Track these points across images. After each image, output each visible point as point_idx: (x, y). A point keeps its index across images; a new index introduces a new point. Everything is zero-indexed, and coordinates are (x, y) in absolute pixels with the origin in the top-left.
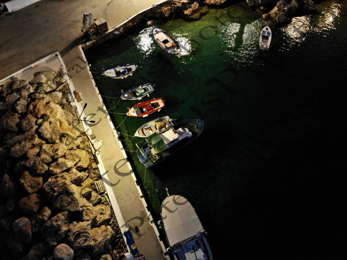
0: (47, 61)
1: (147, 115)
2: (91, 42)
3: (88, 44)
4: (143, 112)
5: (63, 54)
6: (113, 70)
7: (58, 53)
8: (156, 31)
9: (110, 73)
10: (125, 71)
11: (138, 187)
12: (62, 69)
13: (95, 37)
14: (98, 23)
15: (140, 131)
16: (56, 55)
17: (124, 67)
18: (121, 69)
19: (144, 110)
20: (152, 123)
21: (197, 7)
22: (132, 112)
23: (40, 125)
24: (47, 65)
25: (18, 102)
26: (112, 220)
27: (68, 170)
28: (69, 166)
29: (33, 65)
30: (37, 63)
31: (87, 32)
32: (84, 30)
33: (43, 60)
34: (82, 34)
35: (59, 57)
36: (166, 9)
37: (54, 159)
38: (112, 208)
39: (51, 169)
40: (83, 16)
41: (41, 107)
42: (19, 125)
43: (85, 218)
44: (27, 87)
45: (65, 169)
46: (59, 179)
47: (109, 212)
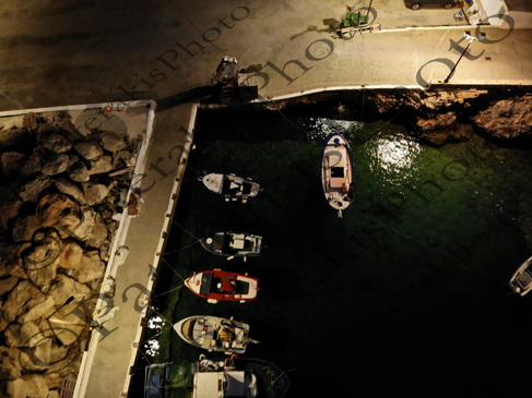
4: (214, 290)
6: (219, 178)
8: (337, 140)
9: (213, 182)
15: (187, 326)
22: (195, 283)
23: (36, 245)
29: (103, 105)
30: (113, 105)
35: (152, 111)
36: (384, 100)
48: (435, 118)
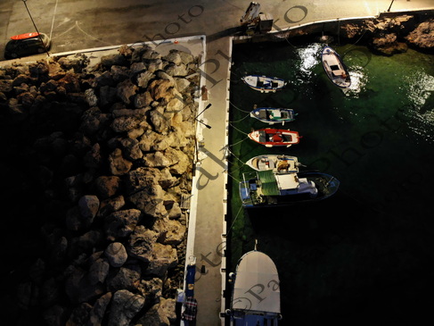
0: (189, 42)
1: (271, 146)
2: (245, 37)
3: (241, 38)
4: (268, 141)
5: (209, 40)
6: (255, 78)
7: (204, 37)
8: (328, 51)
9: (251, 81)
10: (269, 85)
11: (225, 223)
12: (201, 56)
13: (252, 33)
14: (263, 18)
15: (255, 161)
16: (202, 39)
17: (270, 80)
18: (265, 80)
19: (271, 138)
20: (272, 158)
21: (393, 40)
22: (255, 136)
23: (154, 108)
24: (188, 46)
25: (142, 74)
26: (182, 244)
27: (161, 168)
28: (164, 164)
29: (173, 40)
30: (178, 40)
31: (247, 24)
32: (244, 21)
33: (186, 39)
34: (239, 24)
35: (204, 42)
36: (352, 28)
37: (153, 150)
38: (187, 231)
39: (145, 158)
40: (249, 4)
41: (163, 89)
42: (133, 98)
43: (156, 227)
44: (158, 62)
45: (159, 165)
46: (148, 173)
47: (182, 234)
48: (384, 37)
